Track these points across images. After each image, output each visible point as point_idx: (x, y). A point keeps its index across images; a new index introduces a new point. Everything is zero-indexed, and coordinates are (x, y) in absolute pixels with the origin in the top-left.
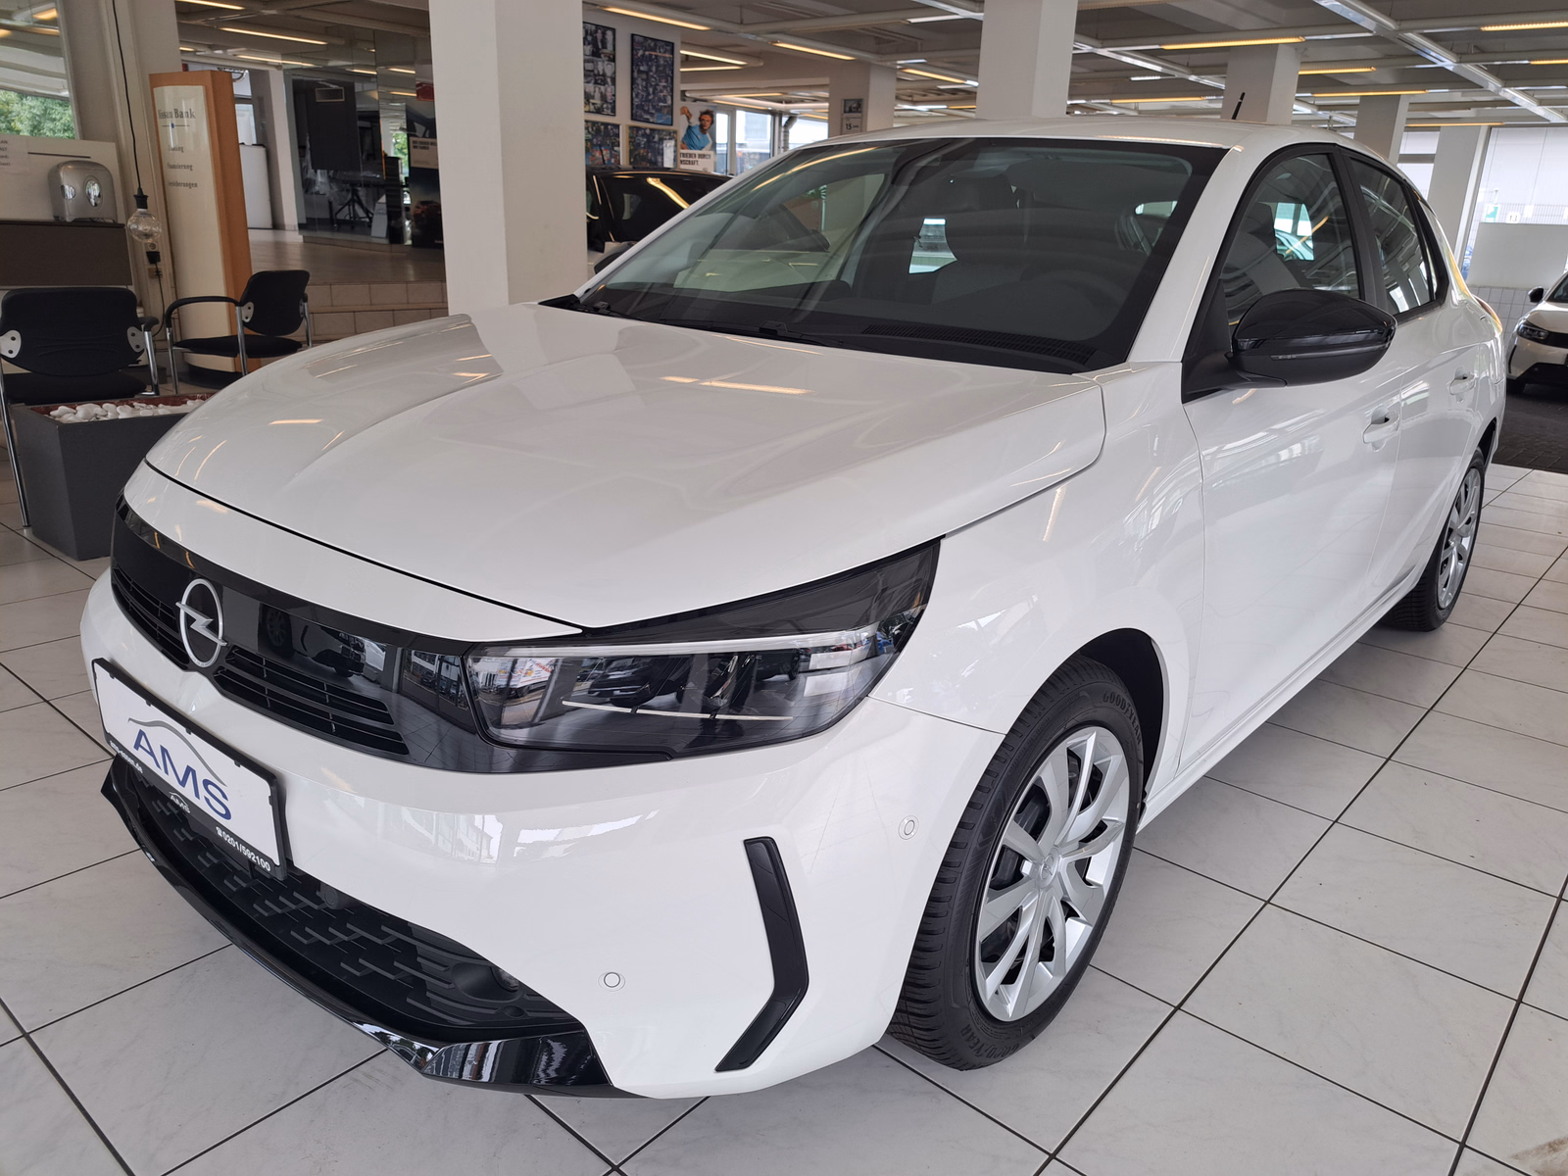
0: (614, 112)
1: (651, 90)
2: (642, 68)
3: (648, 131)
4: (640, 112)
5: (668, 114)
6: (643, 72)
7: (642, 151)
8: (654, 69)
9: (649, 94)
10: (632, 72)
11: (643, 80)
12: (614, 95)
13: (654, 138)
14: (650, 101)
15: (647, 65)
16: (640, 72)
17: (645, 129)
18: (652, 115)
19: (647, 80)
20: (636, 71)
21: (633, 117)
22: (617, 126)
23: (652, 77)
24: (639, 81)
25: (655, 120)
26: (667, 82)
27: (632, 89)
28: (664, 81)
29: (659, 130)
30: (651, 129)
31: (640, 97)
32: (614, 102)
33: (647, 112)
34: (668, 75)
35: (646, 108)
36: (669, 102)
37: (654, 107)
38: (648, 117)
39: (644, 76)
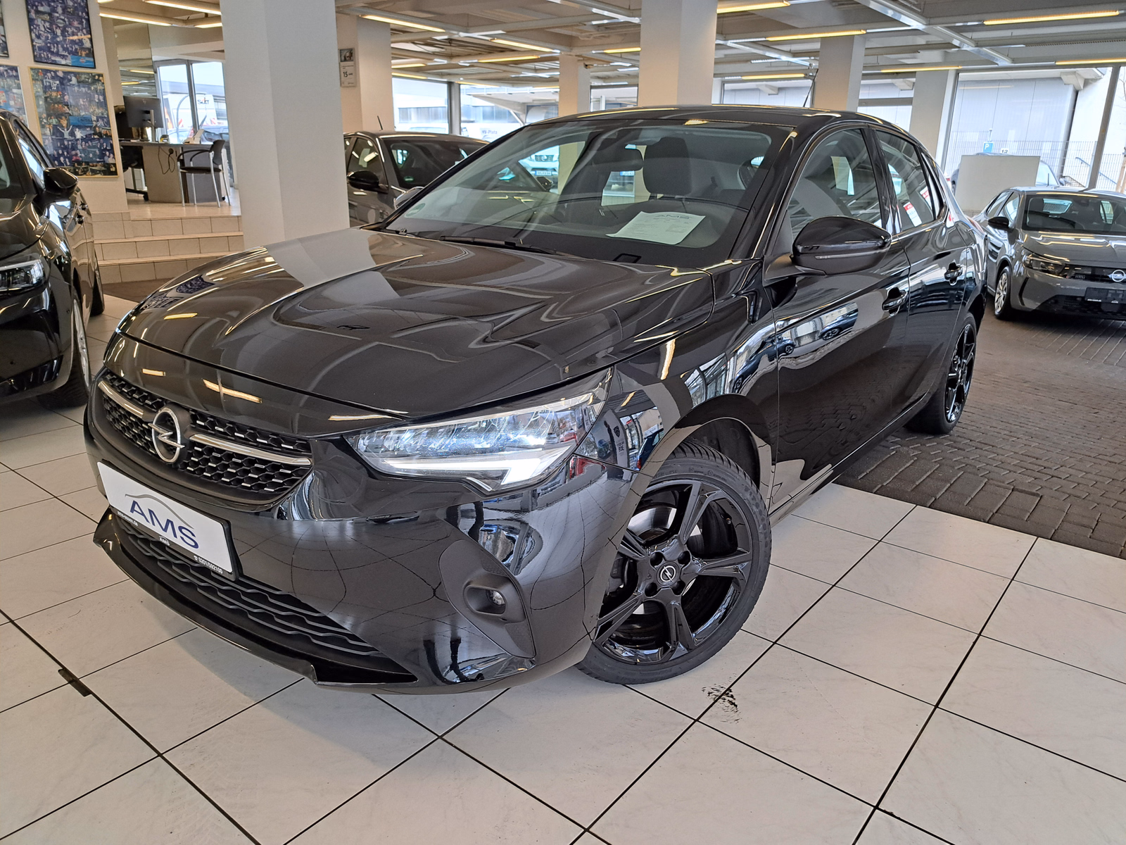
0: (8, 54)
1: (59, 32)
2: (41, 9)
3: (61, 74)
4: (44, 54)
5: (87, 55)
6: (43, 13)
7: (54, 94)
8: (60, 10)
9: (55, 35)
10: (28, 12)
11: (45, 21)
12: (4, 36)
13: (70, 80)
14: (57, 43)
15: (49, 5)
16: (38, 12)
17: (57, 71)
18: (64, 57)
19: (52, 22)
20: (33, 11)
21: (37, 59)
22: (15, 69)
23: (58, 18)
24: (39, 22)
25: (69, 62)
26: (81, 23)
27: (31, 31)
28: (76, 23)
29: (76, 74)
30: (64, 72)
31: (43, 38)
32: (5, 43)
33: (57, 54)
34: (81, 18)
35: (55, 50)
36: (87, 44)
37: (65, 49)
38: (58, 59)
39: (47, 17)
